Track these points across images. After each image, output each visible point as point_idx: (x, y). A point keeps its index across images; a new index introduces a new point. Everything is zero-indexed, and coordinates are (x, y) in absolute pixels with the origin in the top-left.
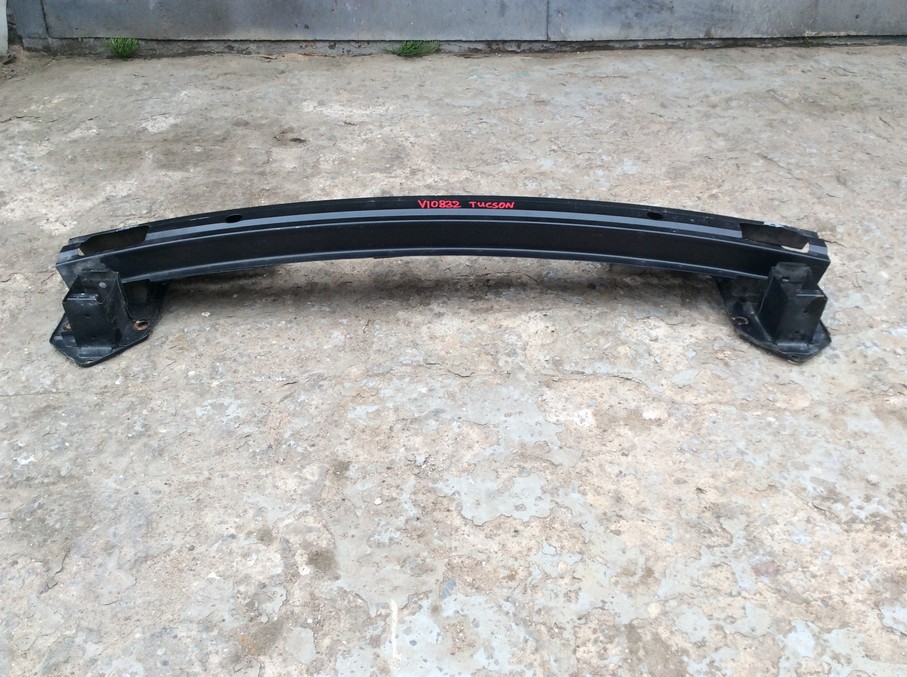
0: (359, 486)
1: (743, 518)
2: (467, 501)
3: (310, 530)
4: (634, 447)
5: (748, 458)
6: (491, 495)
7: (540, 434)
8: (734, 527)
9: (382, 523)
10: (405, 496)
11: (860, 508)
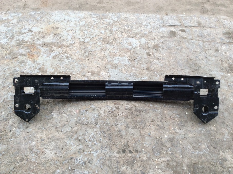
0: (144, 66)
1: (84, 55)
2: (127, 60)
3: (151, 59)
4: (96, 68)
5: (77, 64)
6: (123, 61)
7: (112, 71)
8: (87, 54)
9: (140, 59)
10: (137, 63)
11: (65, 55)
